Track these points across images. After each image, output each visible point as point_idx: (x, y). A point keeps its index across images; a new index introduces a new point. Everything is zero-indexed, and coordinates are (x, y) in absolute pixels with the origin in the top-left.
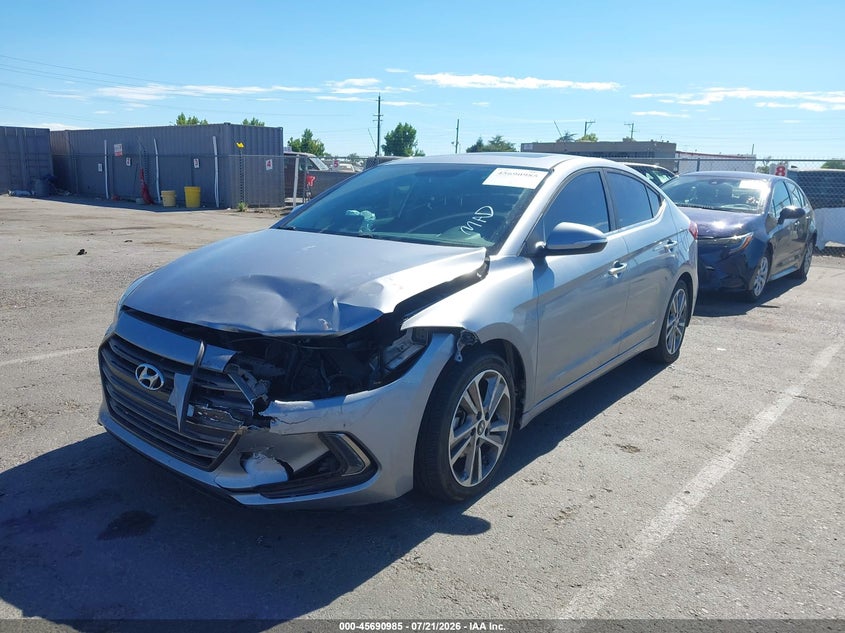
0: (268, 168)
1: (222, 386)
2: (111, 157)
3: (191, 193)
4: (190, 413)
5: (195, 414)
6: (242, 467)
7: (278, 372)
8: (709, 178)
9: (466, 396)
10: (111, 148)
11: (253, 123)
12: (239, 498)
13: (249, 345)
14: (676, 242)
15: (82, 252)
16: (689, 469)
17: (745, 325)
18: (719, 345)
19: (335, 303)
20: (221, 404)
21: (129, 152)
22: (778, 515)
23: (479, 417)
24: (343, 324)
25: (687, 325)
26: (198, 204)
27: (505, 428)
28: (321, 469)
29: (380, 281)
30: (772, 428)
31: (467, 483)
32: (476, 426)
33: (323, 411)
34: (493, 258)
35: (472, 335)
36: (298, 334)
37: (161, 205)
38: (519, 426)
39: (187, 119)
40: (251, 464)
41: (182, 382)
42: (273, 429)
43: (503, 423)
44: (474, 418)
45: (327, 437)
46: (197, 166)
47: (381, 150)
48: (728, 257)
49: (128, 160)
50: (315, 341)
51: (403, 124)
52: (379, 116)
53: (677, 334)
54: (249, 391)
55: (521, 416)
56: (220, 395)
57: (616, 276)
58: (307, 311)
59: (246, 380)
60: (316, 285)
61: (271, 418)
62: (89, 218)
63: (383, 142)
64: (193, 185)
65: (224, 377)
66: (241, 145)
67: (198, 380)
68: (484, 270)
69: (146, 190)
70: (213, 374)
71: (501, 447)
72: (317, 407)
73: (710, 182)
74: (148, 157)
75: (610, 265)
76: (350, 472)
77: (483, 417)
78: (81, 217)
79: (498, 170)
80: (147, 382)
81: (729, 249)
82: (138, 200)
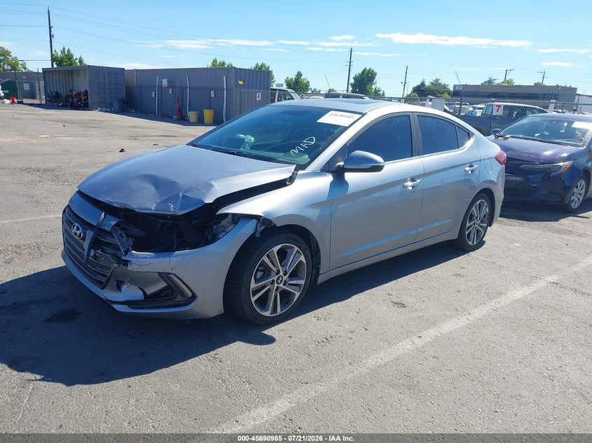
0: (258, 99)
1: (109, 240)
2: (161, 87)
3: (208, 114)
4: (92, 254)
5: (95, 255)
6: (119, 288)
7: (142, 234)
8: (551, 119)
9: (265, 259)
10: (161, 82)
11: (262, 66)
12: (115, 306)
13: (127, 217)
14: (476, 166)
15: (122, 151)
16: (433, 322)
17: (551, 230)
18: (517, 242)
19: (181, 194)
20: (108, 250)
21: (171, 85)
22: (474, 358)
23: (278, 273)
24: (182, 208)
25: (490, 225)
26: (212, 122)
27: (302, 282)
28: (162, 295)
29: (213, 183)
30: (515, 302)
31: (267, 314)
32: (275, 278)
33: (159, 260)
34: (300, 172)
35: (269, 221)
36: (155, 212)
37: (189, 121)
38: (317, 281)
39: (218, 62)
40: (124, 287)
41: (90, 234)
42: (130, 268)
43: (301, 279)
44: (273, 273)
45: (164, 276)
46: (213, 96)
47: (350, 86)
48: (549, 178)
49: (170, 90)
50: (163, 217)
51: (368, 69)
52: (350, 62)
53: (478, 231)
54: (122, 243)
55: (318, 276)
56: (109, 245)
57: (411, 188)
58: (164, 198)
59: (122, 237)
60: (175, 182)
61: (129, 261)
62: (140, 128)
63: (352, 81)
64: (210, 109)
65: (110, 234)
66: (241, 83)
67: (98, 235)
68: (291, 180)
69: (180, 110)
70: (106, 232)
71: (297, 294)
72: (156, 257)
73: (551, 121)
74: (183, 88)
75: (405, 180)
76: (179, 298)
77: (281, 274)
78: (134, 127)
79: (331, 113)
80: (76, 234)
81: (550, 173)
82: (175, 117)
